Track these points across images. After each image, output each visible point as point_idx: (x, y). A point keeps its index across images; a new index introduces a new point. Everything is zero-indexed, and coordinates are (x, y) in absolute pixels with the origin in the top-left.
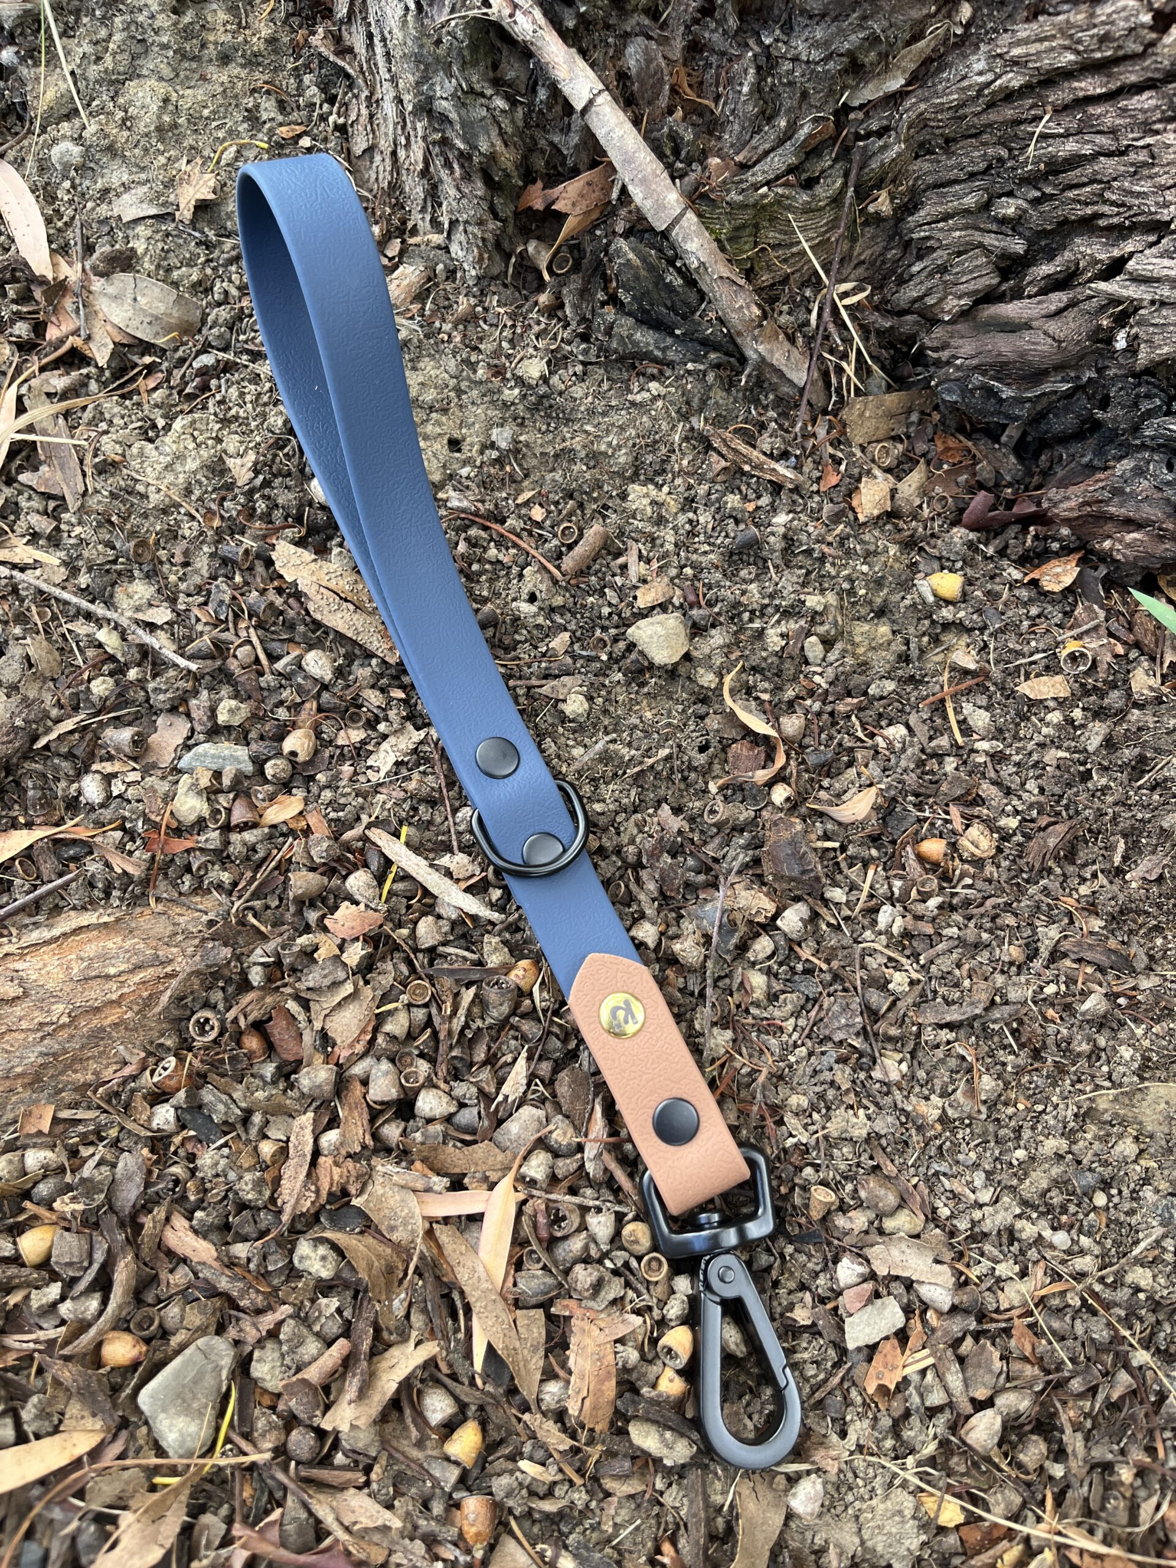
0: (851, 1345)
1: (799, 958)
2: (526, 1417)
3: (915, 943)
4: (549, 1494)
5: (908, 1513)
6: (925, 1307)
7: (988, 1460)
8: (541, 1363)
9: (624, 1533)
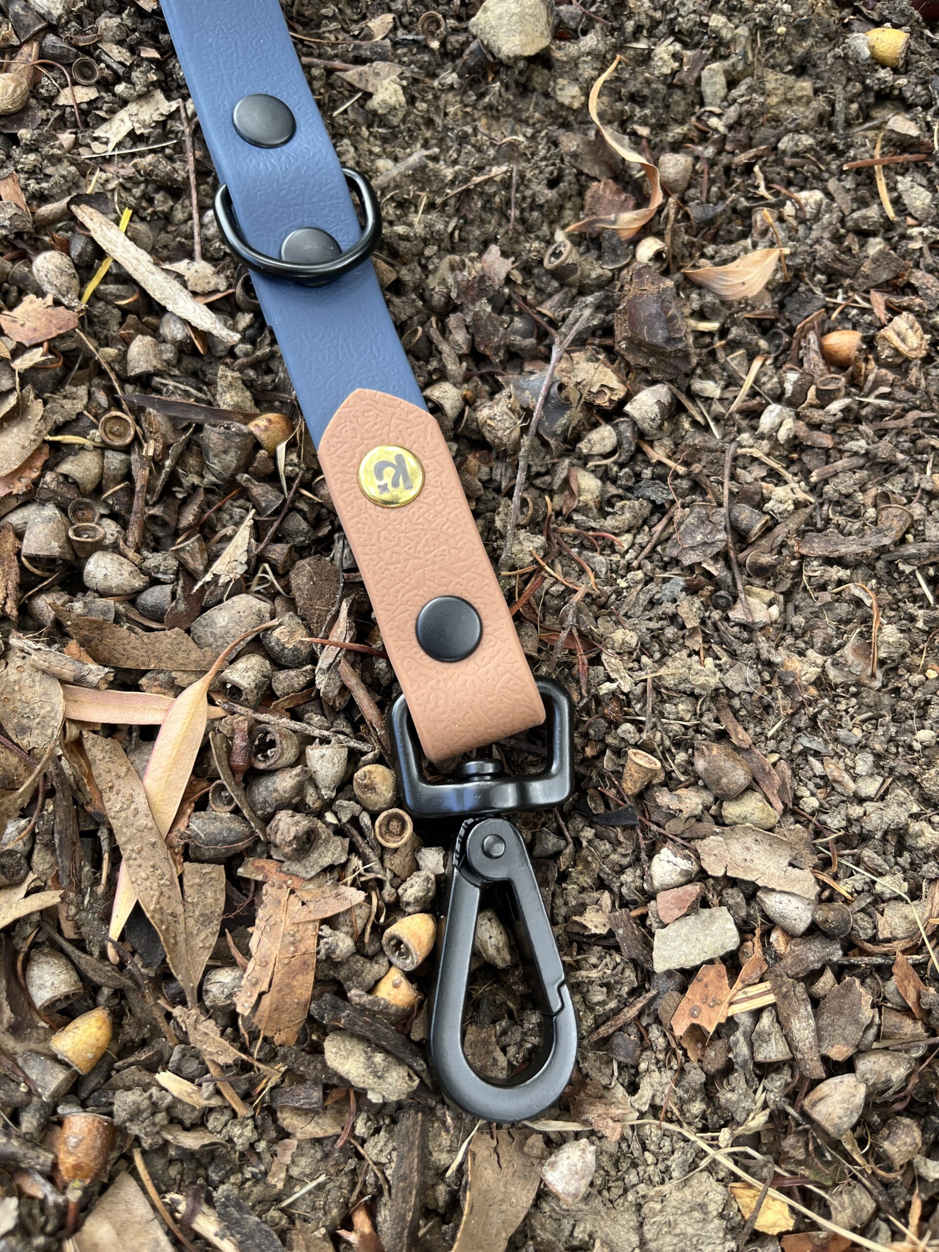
0: (659, 966)
1: (647, 463)
2: (177, 1011)
3: (806, 458)
4: (200, 1124)
5: (714, 1209)
6: (770, 924)
7: (836, 1145)
8: (213, 941)
9: (300, 1192)
